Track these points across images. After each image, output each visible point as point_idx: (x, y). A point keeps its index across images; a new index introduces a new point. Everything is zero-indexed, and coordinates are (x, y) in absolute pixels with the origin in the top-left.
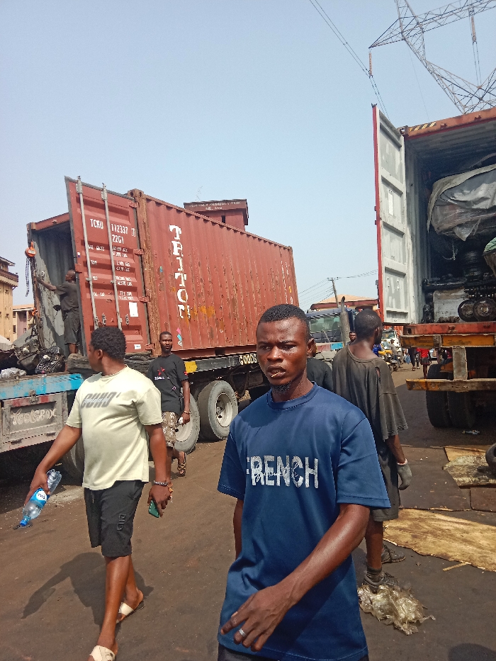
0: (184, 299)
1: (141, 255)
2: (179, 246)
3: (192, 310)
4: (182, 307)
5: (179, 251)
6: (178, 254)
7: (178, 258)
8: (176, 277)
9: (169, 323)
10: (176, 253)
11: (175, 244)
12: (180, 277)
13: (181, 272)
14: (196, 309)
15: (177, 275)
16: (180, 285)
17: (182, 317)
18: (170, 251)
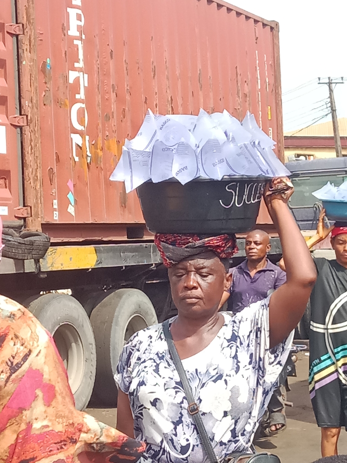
0: (81, 122)
1: (17, 36)
2: (79, 18)
3: (94, 146)
4: (77, 139)
5: (79, 27)
6: (77, 34)
7: (76, 42)
8: (71, 81)
9: (55, 170)
10: (73, 32)
11: (73, 13)
12: (77, 80)
13: (80, 70)
14: (100, 145)
15: (72, 76)
16: (78, 96)
17: (77, 159)
18: (63, 29)
